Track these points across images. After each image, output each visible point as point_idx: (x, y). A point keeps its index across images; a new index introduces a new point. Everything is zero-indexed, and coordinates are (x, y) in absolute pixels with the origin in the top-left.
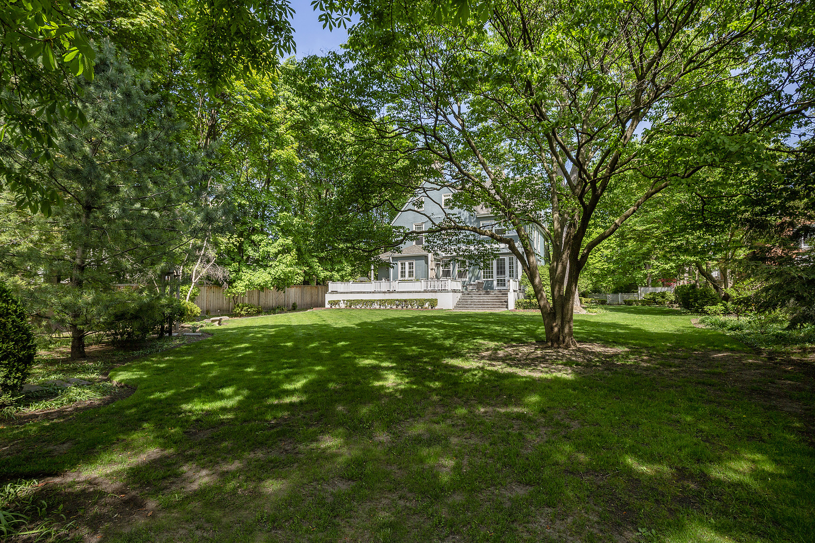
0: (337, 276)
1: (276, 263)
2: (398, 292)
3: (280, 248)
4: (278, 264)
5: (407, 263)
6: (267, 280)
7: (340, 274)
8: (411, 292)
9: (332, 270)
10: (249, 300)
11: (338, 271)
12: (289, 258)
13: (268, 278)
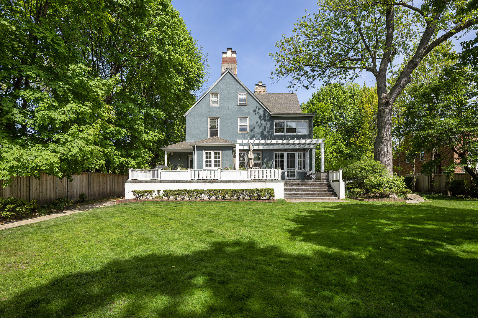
0: (133, 163)
1: (65, 136)
2: (221, 182)
3: (73, 116)
4: (70, 138)
5: (213, 153)
6: (52, 160)
7: (137, 161)
8: (236, 181)
9: (128, 156)
10: (12, 192)
11: (134, 158)
12: (92, 131)
13: (54, 159)
